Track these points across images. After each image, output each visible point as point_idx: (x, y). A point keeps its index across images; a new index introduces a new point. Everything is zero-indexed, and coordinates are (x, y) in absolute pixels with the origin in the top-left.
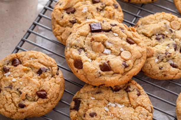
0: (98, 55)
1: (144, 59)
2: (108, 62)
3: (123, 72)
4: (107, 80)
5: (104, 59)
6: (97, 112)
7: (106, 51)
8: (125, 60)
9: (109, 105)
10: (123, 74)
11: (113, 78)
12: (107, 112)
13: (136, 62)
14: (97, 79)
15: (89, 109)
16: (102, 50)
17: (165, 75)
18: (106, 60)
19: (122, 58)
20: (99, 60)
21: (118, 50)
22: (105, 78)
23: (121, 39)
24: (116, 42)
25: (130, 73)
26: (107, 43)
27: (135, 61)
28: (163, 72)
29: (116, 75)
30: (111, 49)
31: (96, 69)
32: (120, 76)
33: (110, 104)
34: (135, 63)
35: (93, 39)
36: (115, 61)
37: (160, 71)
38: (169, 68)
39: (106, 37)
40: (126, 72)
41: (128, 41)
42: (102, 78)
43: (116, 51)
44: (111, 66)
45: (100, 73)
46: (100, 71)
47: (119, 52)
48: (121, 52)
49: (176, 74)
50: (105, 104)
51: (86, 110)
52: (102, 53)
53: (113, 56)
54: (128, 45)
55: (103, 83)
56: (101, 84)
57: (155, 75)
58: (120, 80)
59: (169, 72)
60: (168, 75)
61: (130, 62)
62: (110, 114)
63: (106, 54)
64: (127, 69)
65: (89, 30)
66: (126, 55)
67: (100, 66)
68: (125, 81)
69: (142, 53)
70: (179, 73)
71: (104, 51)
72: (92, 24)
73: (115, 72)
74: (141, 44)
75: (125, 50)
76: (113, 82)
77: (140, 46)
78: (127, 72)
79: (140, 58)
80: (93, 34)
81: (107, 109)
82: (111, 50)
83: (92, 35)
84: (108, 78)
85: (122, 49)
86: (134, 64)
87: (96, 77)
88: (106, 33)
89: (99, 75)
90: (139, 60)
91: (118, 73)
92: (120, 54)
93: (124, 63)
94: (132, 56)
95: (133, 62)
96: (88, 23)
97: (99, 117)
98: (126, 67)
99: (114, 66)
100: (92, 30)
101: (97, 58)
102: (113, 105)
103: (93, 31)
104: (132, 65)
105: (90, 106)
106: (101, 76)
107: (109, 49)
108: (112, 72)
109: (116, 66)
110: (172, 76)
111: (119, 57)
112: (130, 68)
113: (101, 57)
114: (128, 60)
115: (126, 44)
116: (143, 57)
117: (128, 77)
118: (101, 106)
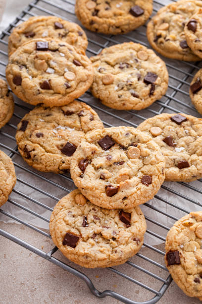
0: (40, 74)
1: (89, 82)
2: (50, 80)
3: (64, 93)
4: (46, 98)
5: (45, 78)
6: (44, 133)
7: (49, 70)
8: (68, 81)
9: (58, 127)
10: (64, 95)
11: (52, 98)
12: (55, 134)
13: (80, 84)
14: (34, 97)
15: (36, 129)
16: (45, 69)
17: (124, 104)
18: (47, 78)
19: (65, 78)
20: (40, 77)
21: (62, 70)
22: (44, 96)
23: (68, 60)
24: (61, 62)
25: (71, 94)
26: (52, 63)
27: (78, 84)
28: (122, 101)
29: (57, 95)
30: (55, 68)
31: (36, 86)
32: (60, 96)
33: (60, 127)
34: (79, 86)
35: (37, 57)
36: (57, 81)
37: (119, 99)
38: (129, 97)
39: (51, 56)
40: (67, 93)
41: (74, 63)
42: (41, 96)
43: (60, 71)
44: (52, 85)
45: (39, 90)
46: (39, 88)
47: (63, 73)
48: (65, 72)
49: (136, 104)
50: (54, 127)
51: (33, 131)
52: (45, 72)
53: (56, 76)
54: (74, 66)
55: (41, 102)
56: (39, 102)
57: (113, 104)
58: (59, 100)
59: (128, 101)
60: (127, 104)
61: (73, 83)
62: (58, 136)
63: (49, 73)
64: (68, 90)
65: (35, 48)
66: (70, 75)
67: (40, 84)
68: (65, 102)
69: (88, 76)
70: (139, 104)
71: (47, 69)
72: (38, 43)
73: (56, 92)
74: (88, 67)
75: (70, 71)
76: (52, 101)
77: (87, 69)
78: (69, 93)
79: (85, 81)
80: (38, 51)
81: (55, 131)
82: (55, 70)
83: (36, 53)
84: (47, 96)
85: (66, 70)
86: (77, 86)
87: (34, 95)
88: (53, 53)
89: (38, 92)
90: (84, 83)
91: (59, 93)
92: (63, 75)
93: (66, 83)
94: (76, 77)
95: (76, 84)
96: (34, 41)
97: (46, 138)
98: (68, 87)
99: (55, 85)
100: (38, 47)
101: (39, 76)
102: (63, 128)
103: (38, 49)
104: (74, 86)
105: (38, 127)
106: (39, 93)
107: (53, 68)
108: (52, 91)
109: (57, 86)
110: (132, 106)
111: (62, 77)
112: (72, 89)
113: (43, 75)
114: (71, 81)
115: (71, 65)
116: (89, 80)
117: (68, 98)
118: (50, 128)
